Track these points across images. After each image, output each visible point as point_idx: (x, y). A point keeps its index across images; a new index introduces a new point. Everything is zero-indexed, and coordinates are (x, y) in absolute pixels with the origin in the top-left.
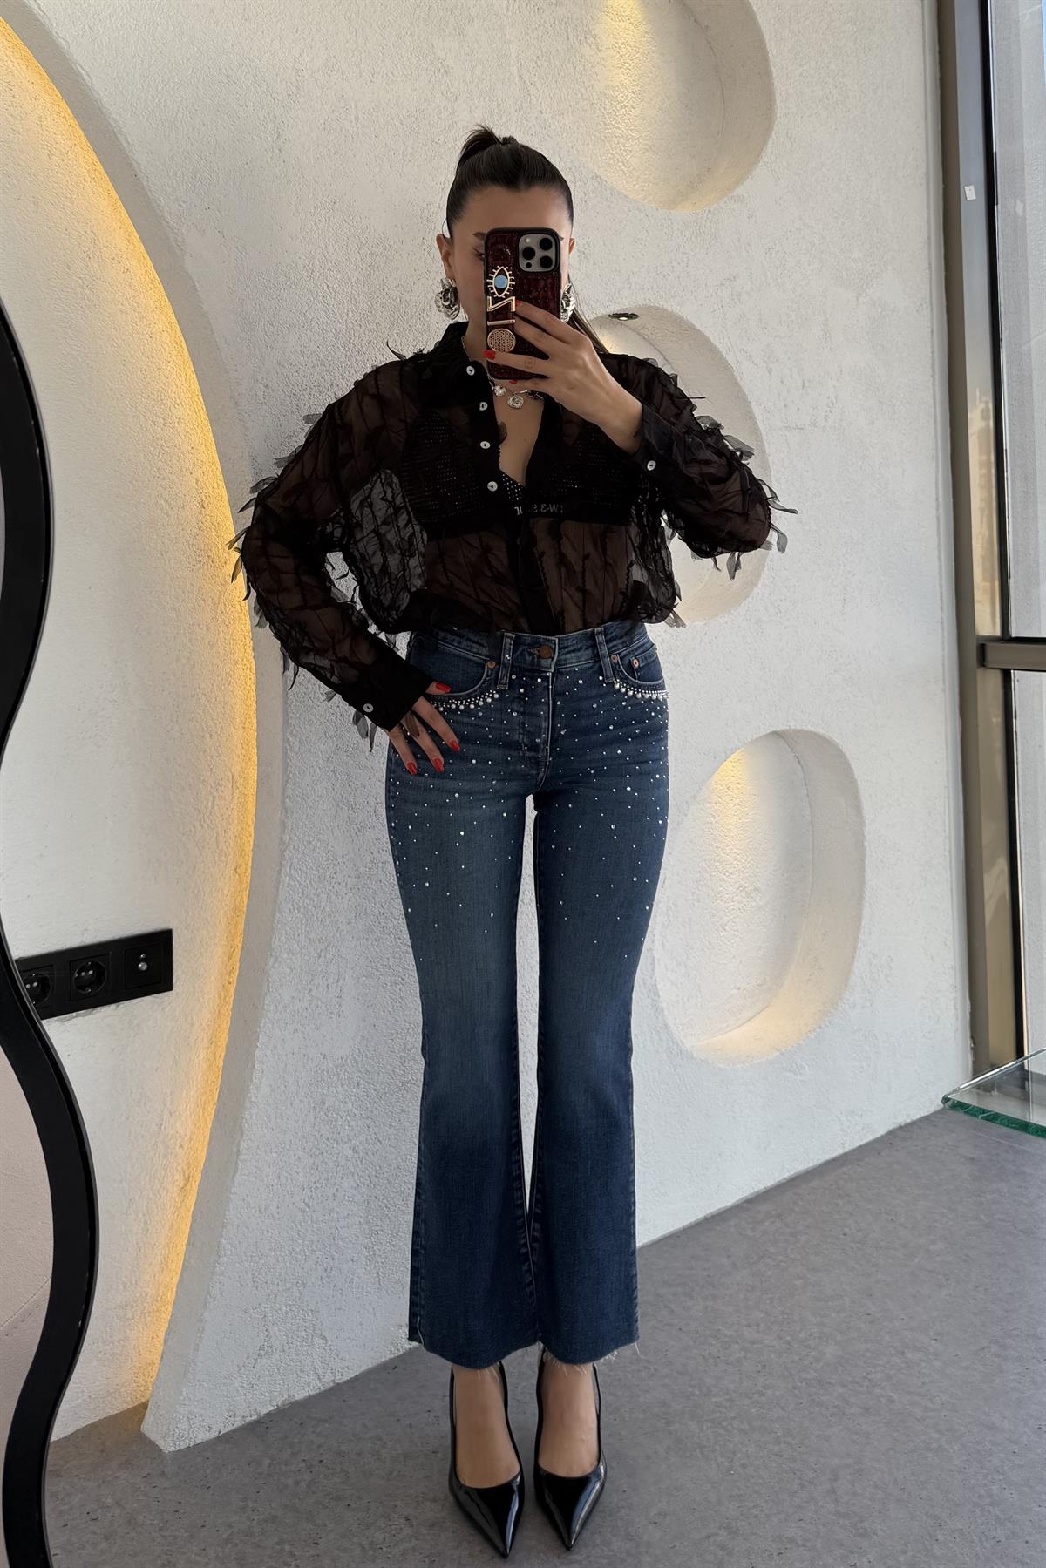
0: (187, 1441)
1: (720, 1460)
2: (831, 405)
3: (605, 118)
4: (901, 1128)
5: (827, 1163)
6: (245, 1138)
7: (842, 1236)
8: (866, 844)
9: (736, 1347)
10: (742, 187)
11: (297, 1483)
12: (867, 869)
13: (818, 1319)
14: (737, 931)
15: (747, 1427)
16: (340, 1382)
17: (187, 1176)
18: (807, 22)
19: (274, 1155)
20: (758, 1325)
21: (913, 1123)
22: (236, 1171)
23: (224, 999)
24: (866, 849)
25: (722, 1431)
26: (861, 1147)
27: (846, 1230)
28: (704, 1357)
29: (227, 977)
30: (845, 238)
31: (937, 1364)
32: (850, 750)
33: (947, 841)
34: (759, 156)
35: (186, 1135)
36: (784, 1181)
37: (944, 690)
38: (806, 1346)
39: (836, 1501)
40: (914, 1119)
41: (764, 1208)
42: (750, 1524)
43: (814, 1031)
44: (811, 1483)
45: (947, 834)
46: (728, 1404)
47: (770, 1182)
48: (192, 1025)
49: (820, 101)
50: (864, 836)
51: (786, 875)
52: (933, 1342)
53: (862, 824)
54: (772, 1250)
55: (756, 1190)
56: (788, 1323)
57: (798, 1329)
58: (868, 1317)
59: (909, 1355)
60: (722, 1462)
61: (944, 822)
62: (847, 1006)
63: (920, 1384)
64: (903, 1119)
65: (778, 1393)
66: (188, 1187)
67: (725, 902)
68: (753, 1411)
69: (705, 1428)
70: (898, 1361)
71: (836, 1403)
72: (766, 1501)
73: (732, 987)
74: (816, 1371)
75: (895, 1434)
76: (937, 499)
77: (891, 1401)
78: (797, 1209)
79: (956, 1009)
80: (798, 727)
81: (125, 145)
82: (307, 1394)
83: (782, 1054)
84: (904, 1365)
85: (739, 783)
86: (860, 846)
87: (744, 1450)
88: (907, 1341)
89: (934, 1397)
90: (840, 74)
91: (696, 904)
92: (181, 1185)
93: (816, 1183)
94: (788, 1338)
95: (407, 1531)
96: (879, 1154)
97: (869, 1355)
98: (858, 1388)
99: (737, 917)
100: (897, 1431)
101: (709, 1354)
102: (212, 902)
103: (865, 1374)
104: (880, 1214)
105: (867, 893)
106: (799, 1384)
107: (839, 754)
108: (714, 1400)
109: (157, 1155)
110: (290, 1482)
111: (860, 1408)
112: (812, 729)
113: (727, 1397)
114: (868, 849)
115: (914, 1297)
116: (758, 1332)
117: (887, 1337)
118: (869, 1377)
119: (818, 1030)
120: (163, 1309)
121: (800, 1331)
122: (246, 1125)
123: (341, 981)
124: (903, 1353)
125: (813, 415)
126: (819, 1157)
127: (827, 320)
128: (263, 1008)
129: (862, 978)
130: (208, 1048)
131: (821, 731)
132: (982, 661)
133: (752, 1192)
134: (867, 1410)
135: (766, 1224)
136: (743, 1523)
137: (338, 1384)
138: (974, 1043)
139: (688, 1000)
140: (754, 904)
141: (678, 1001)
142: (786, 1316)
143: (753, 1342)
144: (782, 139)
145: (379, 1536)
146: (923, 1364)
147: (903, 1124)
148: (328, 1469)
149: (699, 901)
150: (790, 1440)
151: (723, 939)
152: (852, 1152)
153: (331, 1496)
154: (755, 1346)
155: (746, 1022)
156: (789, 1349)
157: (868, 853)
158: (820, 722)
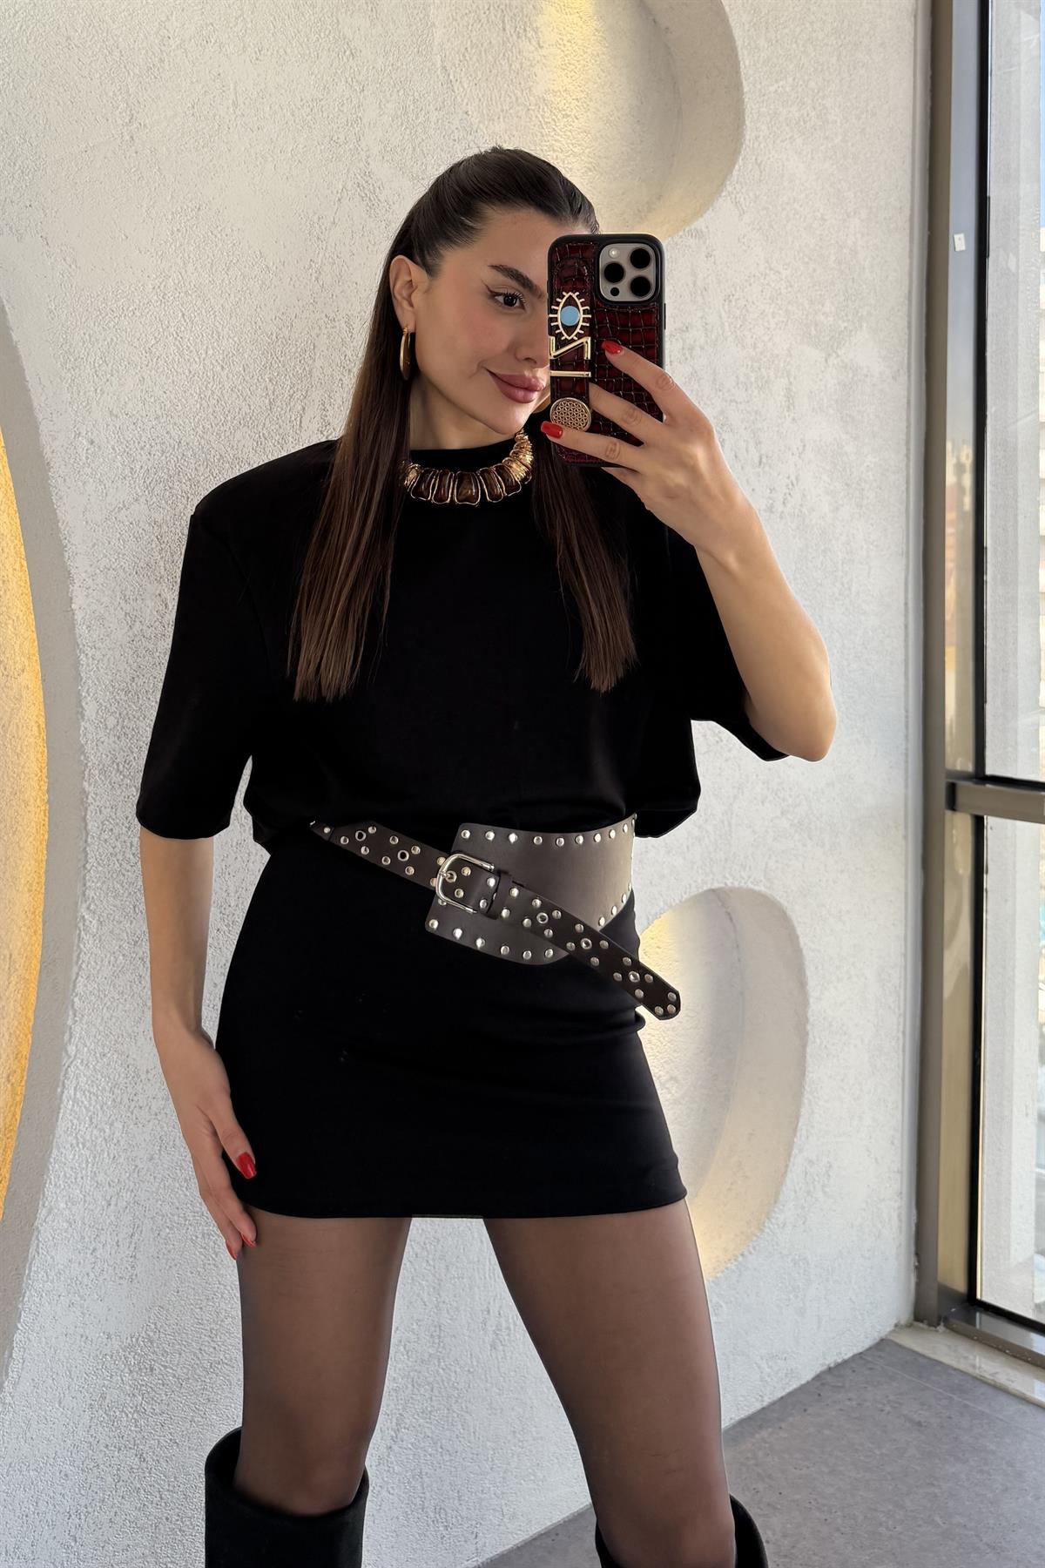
4: (830, 1370)
10: (701, 219)
12: (809, 1057)
18: (787, 30)
21: (845, 1362)
30: (817, 288)
33: (902, 1020)
34: (722, 184)
37: (906, 837)
40: (846, 1357)
43: (736, 1260)
45: (902, 1011)
49: (797, 123)
51: (708, 1059)
53: (805, 1001)
61: (899, 997)
64: (832, 1359)
79: (900, 1220)
80: (736, 885)
85: (658, 947)
90: (821, 94)
107: (783, 917)
112: (752, 886)
125: (770, 498)
127: (791, 383)
129: (795, 1192)
131: (761, 888)
132: (952, 804)
138: (919, 1261)
144: (750, 166)
158: (762, 878)
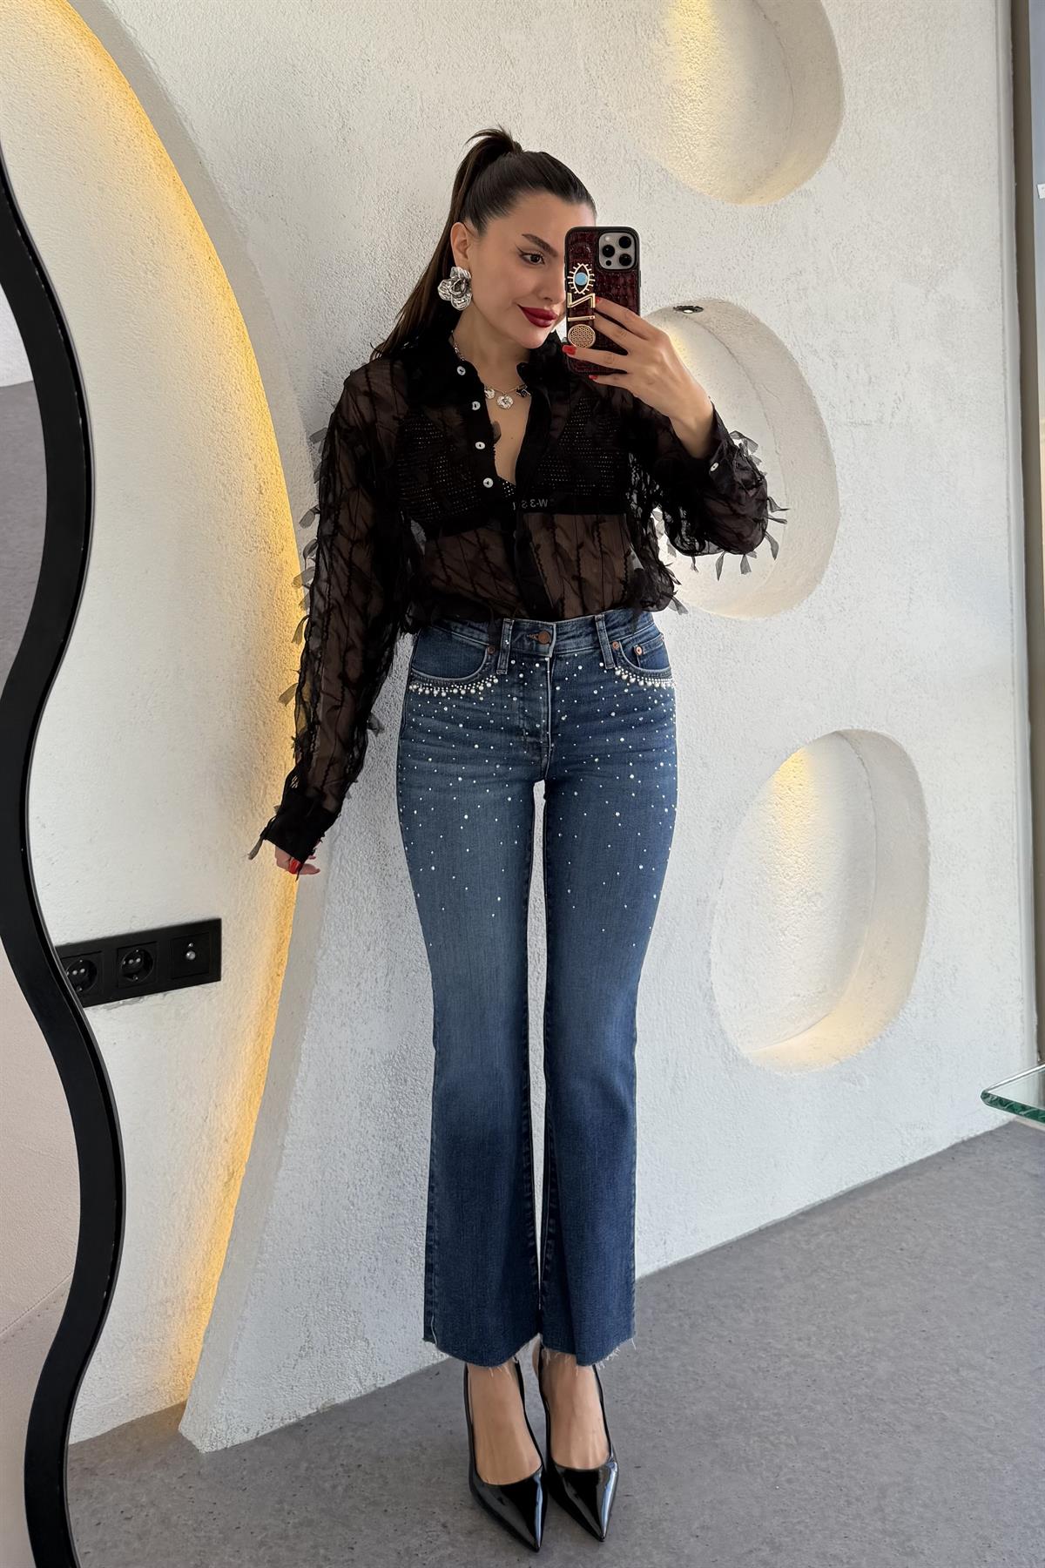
0: (225, 1442)
1: (765, 1474)
2: (898, 402)
3: (672, 112)
4: (963, 1142)
5: (886, 1177)
6: (290, 1132)
7: (899, 1251)
8: (930, 849)
9: (787, 1360)
10: (809, 181)
11: (334, 1487)
12: (931, 874)
13: (872, 1335)
14: (798, 936)
15: (795, 1442)
16: (381, 1386)
17: (231, 1171)
19: (318, 1150)
20: (809, 1339)
21: (977, 1138)
22: (279, 1165)
23: (273, 991)
24: (930, 854)
25: (768, 1445)
26: (921, 1161)
27: (904, 1245)
28: (753, 1370)
29: (276, 969)
31: (992, 1383)
32: (914, 751)
34: (827, 151)
35: (231, 1129)
36: (841, 1194)
37: (1013, 693)
38: (858, 1362)
39: (883, 1520)
40: (978, 1133)
41: (819, 1220)
42: (794, 1540)
43: (875, 1041)
44: (857, 1500)
46: (776, 1418)
47: (826, 1193)
48: (240, 1017)
50: (928, 841)
51: (848, 880)
52: (989, 1361)
53: (926, 828)
54: (827, 1263)
55: (812, 1202)
56: (841, 1337)
57: (850, 1344)
58: (923, 1333)
59: (964, 1373)
60: (767, 1477)
61: (1012, 829)
62: (909, 1015)
63: (974, 1403)
64: (966, 1134)
65: (827, 1409)
66: (233, 1181)
67: (785, 906)
68: (801, 1426)
69: (752, 1442)
70: (952, 1379)
71: (886, 1421)
72: (811, 1517)
73: (792, 993)
74: (867, 1387)
75: (946, 1453)
76: (1008, 499)
77: (944, 1419)
78: (854, 1222)
79: (1022, 1022)
80: (861, 728)
81: (190, 132)
82: (348, 1398)
83: (841, 1063)
84: (958, 1383)
85: (801, 785)
86: (924, 850)
87: (791, 1465)
88: (962, 1358)
89: (988, 1416)
91: (755, 908)
92: (225, 1180)
93: (873, 1197)
94: (841, 1353)
95: (445, 1538)
96: (940, 1168)
97: (922, 1371)
98: (910, 1405)
99: (798, 921)
100: (949, 1450)
101: (759, 1367)
102: (262, 892)
103: (917, 1391)
104: (939, 1229)
105: (931, 900)
106: (849, 1400)
107: (904, 757)
108: (761, 1413)
109: (201, 1148)
110: (327, 1485)
111: (912, 1425)
112: (876, 730)
113: (776, 1411)
114: (932, 853)
115: (972, 1314)
116: (809, 1345)
117: (942, 1355)
118: (922, 1394)
119: (879, 1040)
120: (204, 1307)
121: (852, 1347)
122: (291, 1120)
123: (390, 976)
124: (958, 1371)
125: (880, 412)
126: (879, 1170)
127: (895, 316)
128: (310, 1001)
129: (925, 987)
130: (256, 1040)
131: (883, 731)
133: (808, 1203)
134: (918, 1427)
135: (822, 1237)
136: (787, 1539)
137: (380, 1388)
138: (1041, 1057)
139: (746, 1007)
140: (814, 909)
141: (735, 1007)
142: (838, 1331)
143: (803, 1357)
144: (850, 135)
145: (415, 1542)
146: (979, 1383)
147: (965, 1139)
148: (367, 1473)
149: (758, 904)
150: (837, 1455)
151: (783, 944)
152: (912, 1166)
153: (368, 1502)
154: (806, 1360)
155: (804, 1031)
156: (840, 1364)
157: (932, 858)
158: (884, 723)
